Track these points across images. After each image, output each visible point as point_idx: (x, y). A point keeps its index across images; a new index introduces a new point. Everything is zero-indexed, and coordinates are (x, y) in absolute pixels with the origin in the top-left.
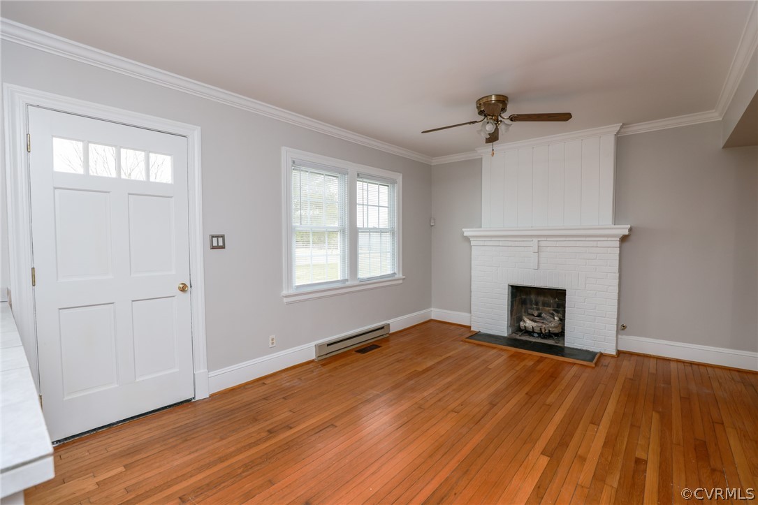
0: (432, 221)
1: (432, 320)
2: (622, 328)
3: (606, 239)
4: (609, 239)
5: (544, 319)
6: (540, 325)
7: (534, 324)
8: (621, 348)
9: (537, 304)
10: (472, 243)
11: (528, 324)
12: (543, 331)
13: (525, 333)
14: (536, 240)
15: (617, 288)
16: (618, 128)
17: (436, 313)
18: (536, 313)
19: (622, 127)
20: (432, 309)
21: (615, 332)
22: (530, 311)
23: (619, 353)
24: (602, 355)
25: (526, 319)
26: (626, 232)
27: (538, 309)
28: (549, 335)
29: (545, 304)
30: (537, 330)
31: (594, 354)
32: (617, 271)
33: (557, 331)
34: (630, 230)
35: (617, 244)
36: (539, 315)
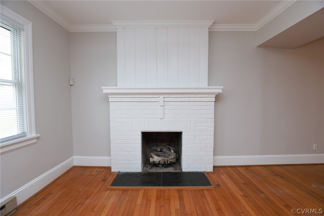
0: (71, 81)
1: (74, 167)
3: (208, 96)
4: (210, 96)
5: (165, 153)
6: (164, 158)
7: (159, 158)
10: (110, 100)
11: (156, 159)
12: (166, 162)
13: (153, 165)
14: (162, 97)
16: (211, 24)
17: (78, 160)
19: (214, 23)
20: (74, 157)
25: (153, 156)
26: (221, 91)
28: (170, 165)
30: (162, 162)
33: (174, 160)
35: (214, 99)
36: (161, 151)
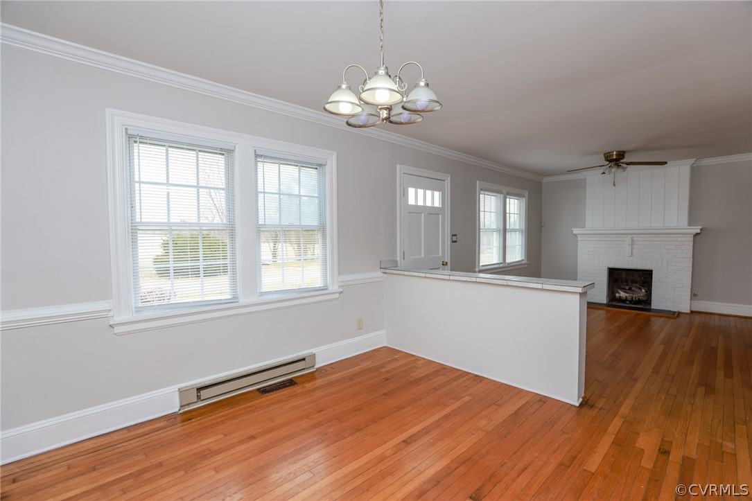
0: (543, 223)
2: (694, 296)
3: (683, 236)
4: (685, 236)
5: (634, 291)
6: (631, 295)
7: (627, 295)
8: (693, 309)
9: (626, 281)
10: (579, 239)
11: (623, 294)
12: (634, 299)
13: (619, 300)
14: (630, 237)
15: (691, 268)
16: (693, 162)
18: (627, 288)
19: (695, 161)
21: (689, 298)
22: (622, 287)
23: (692, 312)
24: (680, 313)
25: (620, 291)
26: (699, 231)
27: (627, 285)
28: (639, 302)
29: (633, 282)
30: (629, 298)
31: (674, 313)
32: (691, 257)
33: (644, 299)
34: (701, 230)
35: (692, 239)
36: (630, 289)
